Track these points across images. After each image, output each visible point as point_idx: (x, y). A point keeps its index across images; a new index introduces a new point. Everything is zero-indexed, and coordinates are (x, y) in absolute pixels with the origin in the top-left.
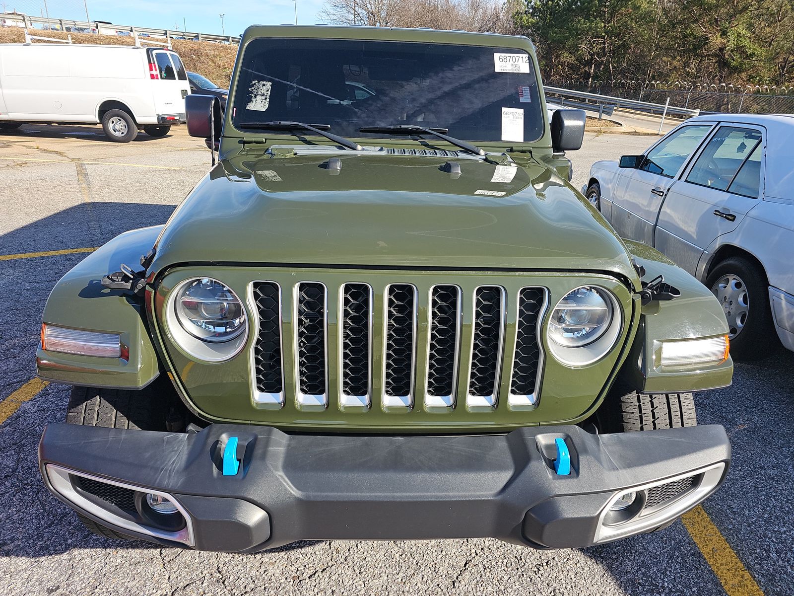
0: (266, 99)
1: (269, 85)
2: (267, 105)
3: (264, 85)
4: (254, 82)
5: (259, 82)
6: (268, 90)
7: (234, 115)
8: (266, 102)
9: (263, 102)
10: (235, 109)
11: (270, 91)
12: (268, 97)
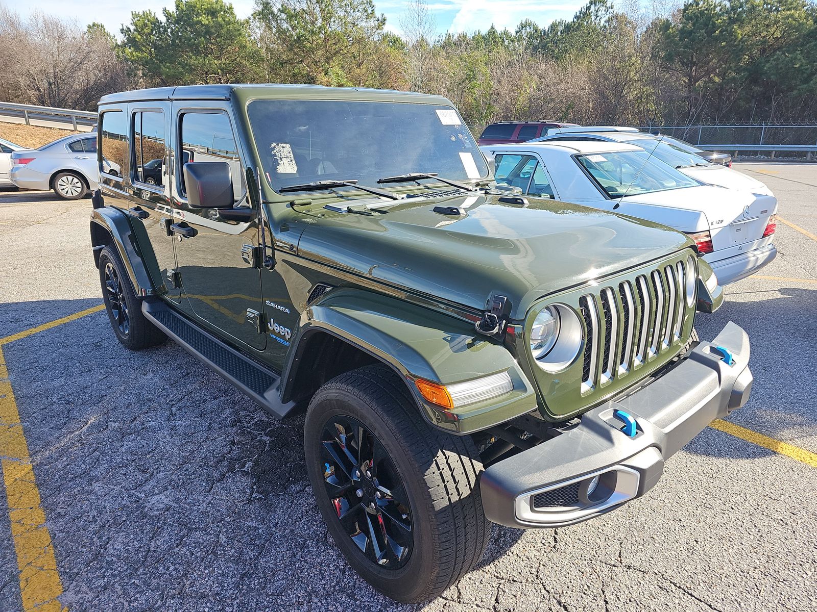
0: (291, 161)
1: (288, 147)
2: (296, 167)
3: (283, 147)
4: (273, 145)
5: (277, 144)
6: (289, 152)
7: (270, 180)
8: (294, 164)
9: (291, 165)
10: (267, 174)
11: (291, 152)
12: (293, 159)
